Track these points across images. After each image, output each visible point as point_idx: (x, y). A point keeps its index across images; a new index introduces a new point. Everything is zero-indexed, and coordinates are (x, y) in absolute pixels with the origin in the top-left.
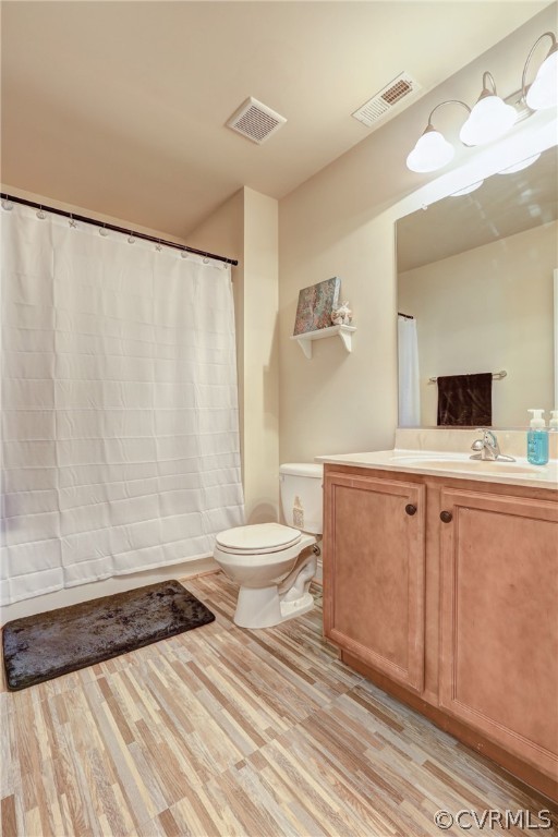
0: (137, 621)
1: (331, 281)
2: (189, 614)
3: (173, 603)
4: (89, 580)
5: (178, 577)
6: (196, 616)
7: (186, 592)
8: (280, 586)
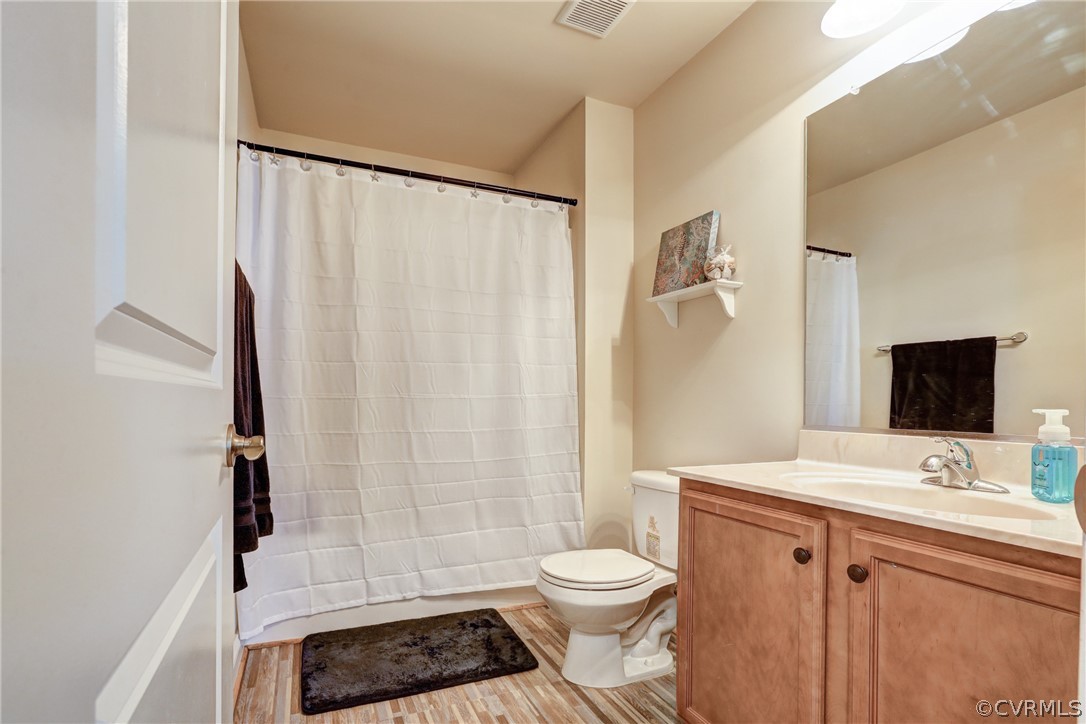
0: (445, 654)
1: (706, 218)
2: (506, 656)
3: (489, 637)
4: (393, 598)
5: (497, 605)
6: (514, 658)
7: (505, 626)
8: (623, 635)
